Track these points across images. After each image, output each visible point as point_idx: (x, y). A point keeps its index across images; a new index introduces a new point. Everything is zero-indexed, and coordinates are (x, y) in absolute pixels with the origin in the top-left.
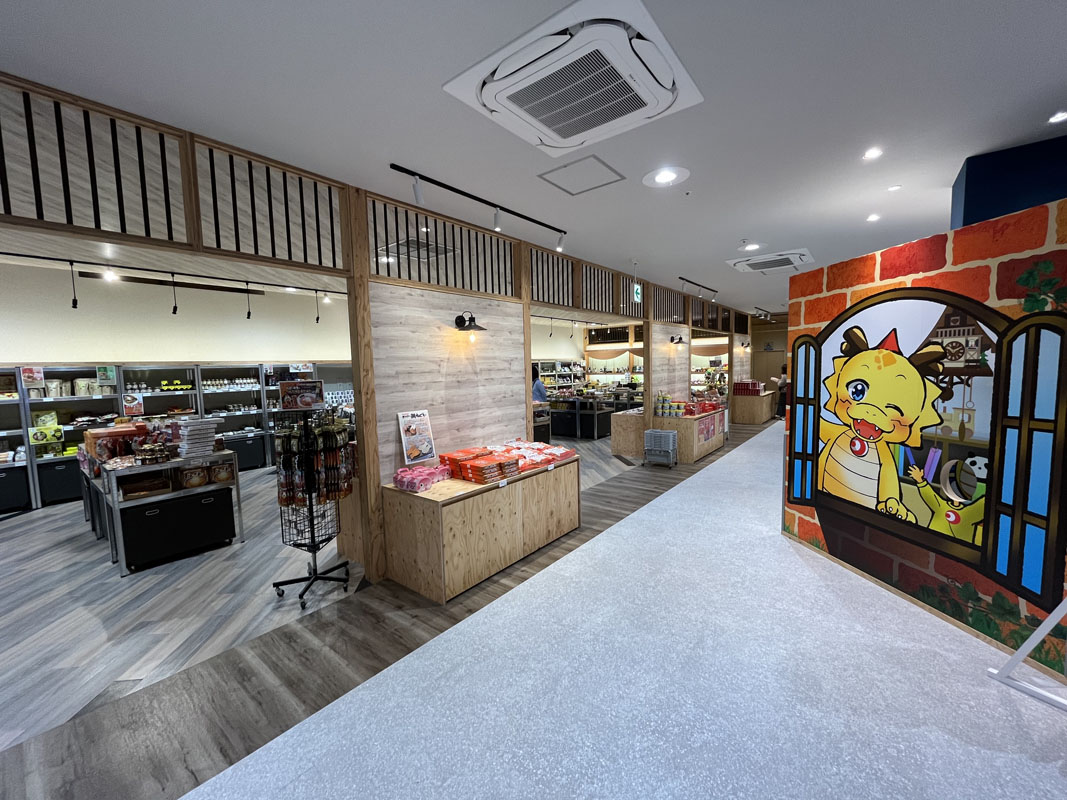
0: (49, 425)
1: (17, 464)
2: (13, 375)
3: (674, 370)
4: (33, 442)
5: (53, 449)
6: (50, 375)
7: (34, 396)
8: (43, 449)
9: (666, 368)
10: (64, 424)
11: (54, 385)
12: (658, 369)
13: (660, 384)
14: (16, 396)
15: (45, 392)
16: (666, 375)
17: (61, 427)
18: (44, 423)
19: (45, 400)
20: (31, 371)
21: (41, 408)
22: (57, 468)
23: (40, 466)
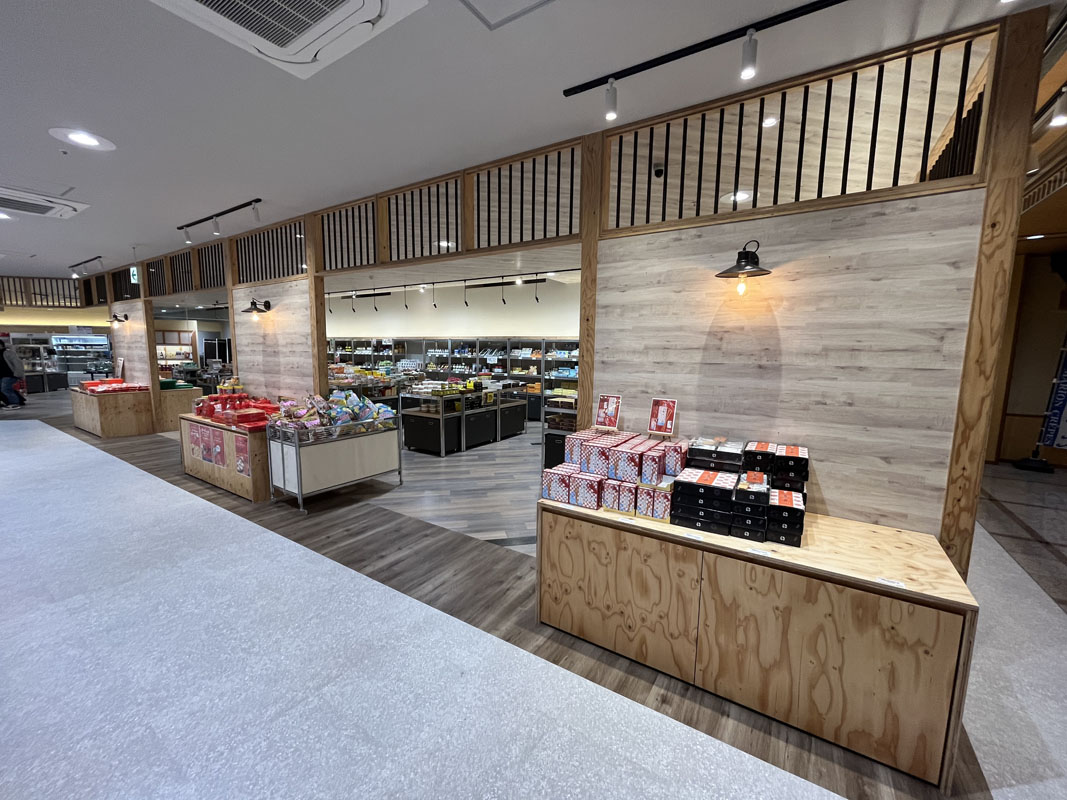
3: (276, 353)
9: (261, 348)
12: (247, 349)
13: (250, 370)
16: (259, 358)
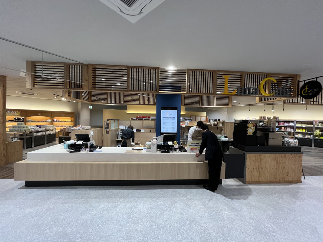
0: (318, 132)
1: (311, 138)
2: (313, 122)
4: (314, 134)
5: (318, 137)
6: (320, 122)
7: (316, 126)
8: (316, 136)
10: (321, 132)
11: (320, 124)
14: (313, 126)
15: (318, 125)
17: (320, 132)
18: (317, 131)
19: (318, 127)
20: (316, 121)
21: (317, 128)
22: (318, 140)
23: (315, 139)
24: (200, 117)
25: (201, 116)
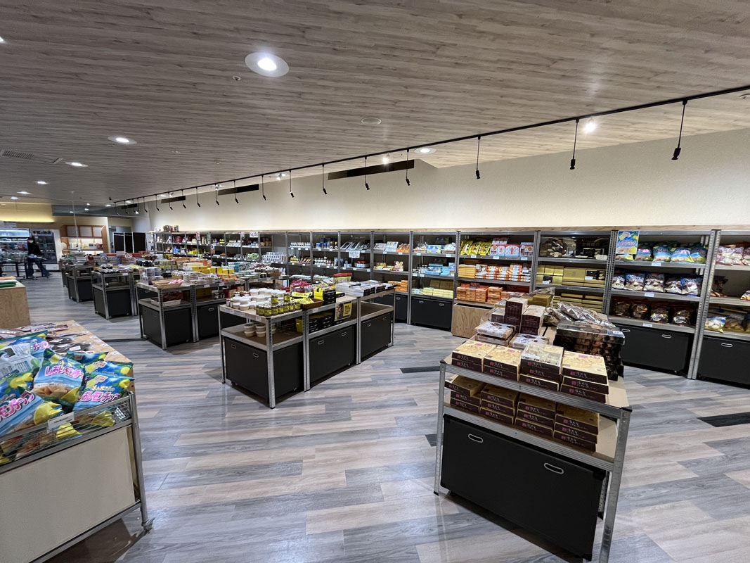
24: (90, 229)
25: (92, 227)
